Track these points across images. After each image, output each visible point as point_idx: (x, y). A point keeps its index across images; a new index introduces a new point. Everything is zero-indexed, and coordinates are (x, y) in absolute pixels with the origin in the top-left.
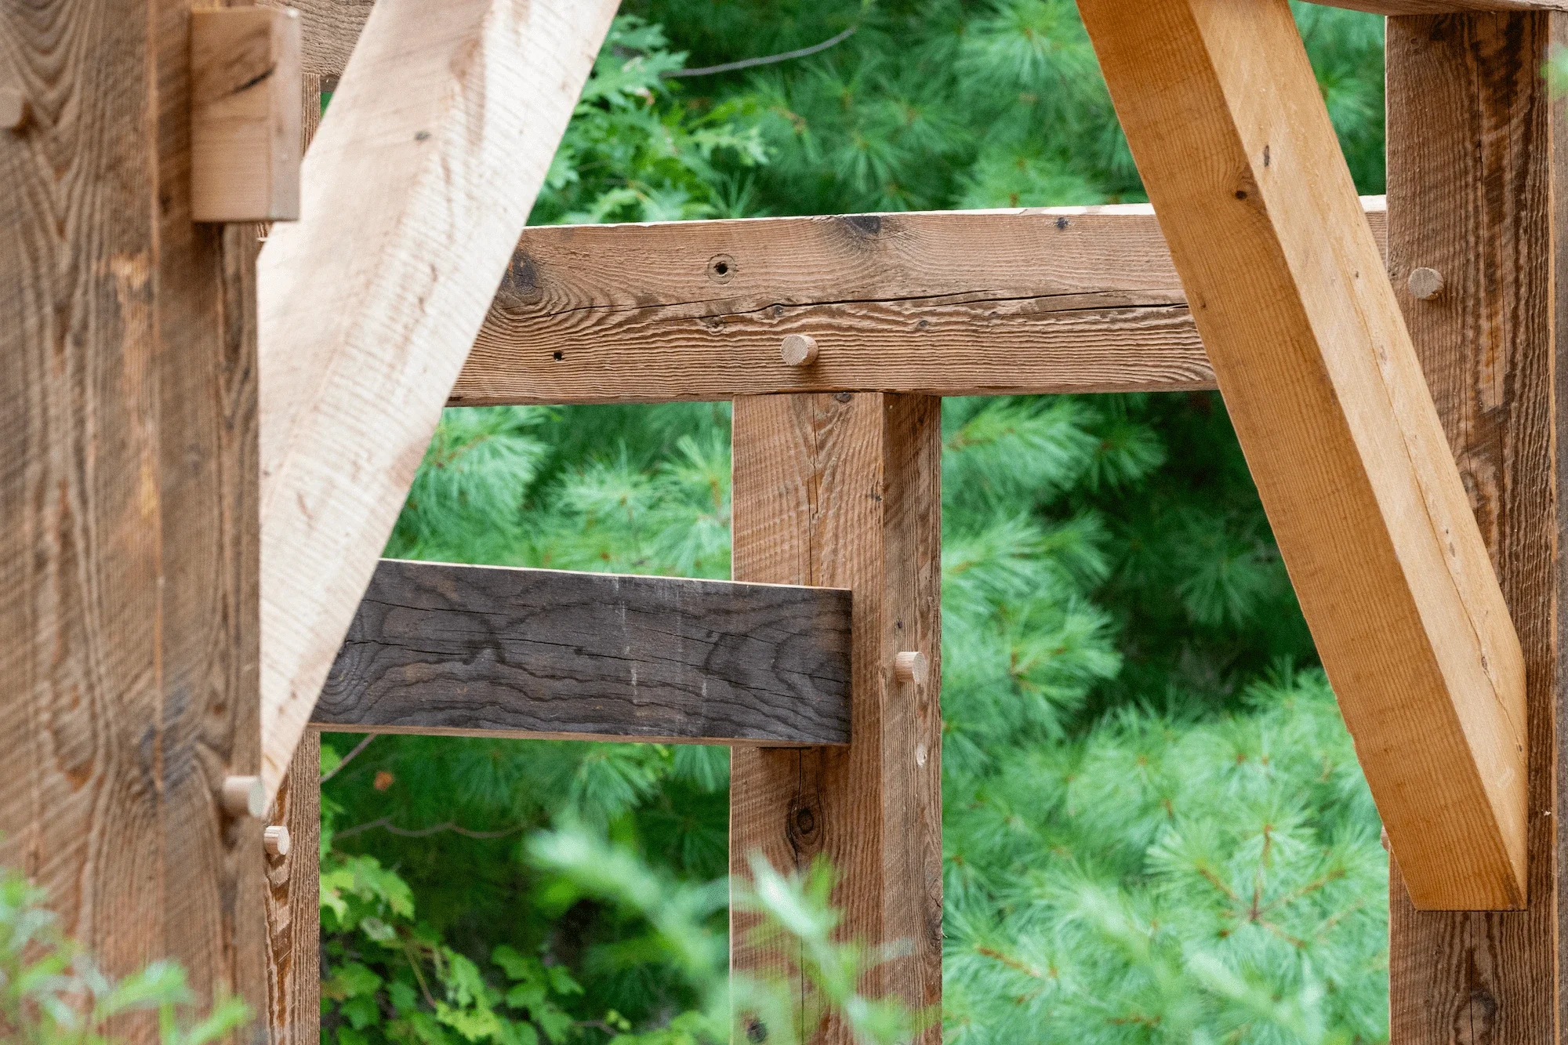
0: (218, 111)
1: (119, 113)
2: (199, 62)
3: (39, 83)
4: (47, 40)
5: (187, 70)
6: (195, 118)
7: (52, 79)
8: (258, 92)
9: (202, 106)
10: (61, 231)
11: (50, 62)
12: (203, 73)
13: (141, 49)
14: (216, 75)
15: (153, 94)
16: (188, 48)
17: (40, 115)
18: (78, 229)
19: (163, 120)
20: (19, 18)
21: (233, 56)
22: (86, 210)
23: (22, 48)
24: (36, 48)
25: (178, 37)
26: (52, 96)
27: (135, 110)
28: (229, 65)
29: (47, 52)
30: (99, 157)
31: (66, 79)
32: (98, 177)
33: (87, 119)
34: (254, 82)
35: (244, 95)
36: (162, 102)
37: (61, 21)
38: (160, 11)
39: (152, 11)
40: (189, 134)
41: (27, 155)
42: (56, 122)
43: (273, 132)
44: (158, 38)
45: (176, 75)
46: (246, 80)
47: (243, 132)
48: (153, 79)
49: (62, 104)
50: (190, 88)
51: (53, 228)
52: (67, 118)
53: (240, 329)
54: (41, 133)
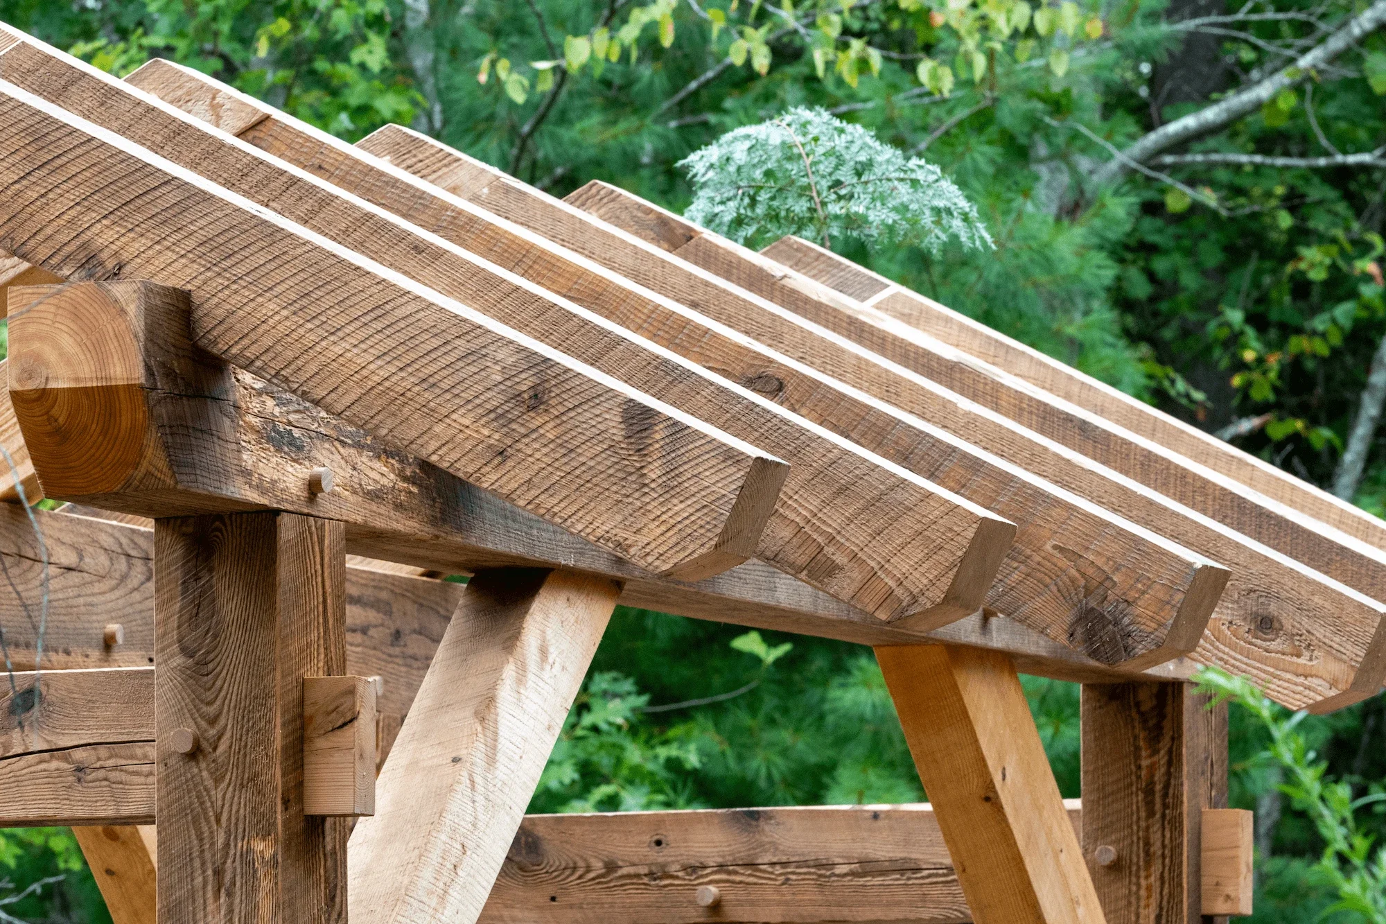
0: (321, 743)
1: (257, 744)
2: (309, 711)
3: (203, 724)
4: (209, 696)
5: (301, 716)
6: (306, 748)
7: (213, 721)
8: (348, 731)
9: (311, 739)
10: (218, 821)
11: (212, 710)
12: (311, 718)
13: (272, 702)
14: (319, 720)
15: (279, 731)
16: (302, 702)
17: (205, 745)
18: (230, 818)
19: (285, 749)
20: (191, 681)
21: (331, 707)
22: (235, 808)
23: (192, 700)
24: (202, 701)
25: (295, 695)
26: (212, 732)
27: (267, 742)
28: (329, 713)
29: (209, 704)
30: (244, 772)
31: (222, 721)
32: (242, 786)
33: (235, 747)
34: (345, 724)
35: (338, 732)
36: (284, 737)
37: (219, 683)
38: (284, 677)
39: (278, 677)
40: (302, 759)
41: (196, 770)
42: (215, 749)
43: (357, 757)
44: (282, 694)
45: (294, 720)
46: (340, 723)
47: (337, 757)
48: (279, 721)
49: (219, 738)
50: (303, 728)
51: (212, 819)
52: (222, 747)
53: (336, 886)
54: (205, 756)
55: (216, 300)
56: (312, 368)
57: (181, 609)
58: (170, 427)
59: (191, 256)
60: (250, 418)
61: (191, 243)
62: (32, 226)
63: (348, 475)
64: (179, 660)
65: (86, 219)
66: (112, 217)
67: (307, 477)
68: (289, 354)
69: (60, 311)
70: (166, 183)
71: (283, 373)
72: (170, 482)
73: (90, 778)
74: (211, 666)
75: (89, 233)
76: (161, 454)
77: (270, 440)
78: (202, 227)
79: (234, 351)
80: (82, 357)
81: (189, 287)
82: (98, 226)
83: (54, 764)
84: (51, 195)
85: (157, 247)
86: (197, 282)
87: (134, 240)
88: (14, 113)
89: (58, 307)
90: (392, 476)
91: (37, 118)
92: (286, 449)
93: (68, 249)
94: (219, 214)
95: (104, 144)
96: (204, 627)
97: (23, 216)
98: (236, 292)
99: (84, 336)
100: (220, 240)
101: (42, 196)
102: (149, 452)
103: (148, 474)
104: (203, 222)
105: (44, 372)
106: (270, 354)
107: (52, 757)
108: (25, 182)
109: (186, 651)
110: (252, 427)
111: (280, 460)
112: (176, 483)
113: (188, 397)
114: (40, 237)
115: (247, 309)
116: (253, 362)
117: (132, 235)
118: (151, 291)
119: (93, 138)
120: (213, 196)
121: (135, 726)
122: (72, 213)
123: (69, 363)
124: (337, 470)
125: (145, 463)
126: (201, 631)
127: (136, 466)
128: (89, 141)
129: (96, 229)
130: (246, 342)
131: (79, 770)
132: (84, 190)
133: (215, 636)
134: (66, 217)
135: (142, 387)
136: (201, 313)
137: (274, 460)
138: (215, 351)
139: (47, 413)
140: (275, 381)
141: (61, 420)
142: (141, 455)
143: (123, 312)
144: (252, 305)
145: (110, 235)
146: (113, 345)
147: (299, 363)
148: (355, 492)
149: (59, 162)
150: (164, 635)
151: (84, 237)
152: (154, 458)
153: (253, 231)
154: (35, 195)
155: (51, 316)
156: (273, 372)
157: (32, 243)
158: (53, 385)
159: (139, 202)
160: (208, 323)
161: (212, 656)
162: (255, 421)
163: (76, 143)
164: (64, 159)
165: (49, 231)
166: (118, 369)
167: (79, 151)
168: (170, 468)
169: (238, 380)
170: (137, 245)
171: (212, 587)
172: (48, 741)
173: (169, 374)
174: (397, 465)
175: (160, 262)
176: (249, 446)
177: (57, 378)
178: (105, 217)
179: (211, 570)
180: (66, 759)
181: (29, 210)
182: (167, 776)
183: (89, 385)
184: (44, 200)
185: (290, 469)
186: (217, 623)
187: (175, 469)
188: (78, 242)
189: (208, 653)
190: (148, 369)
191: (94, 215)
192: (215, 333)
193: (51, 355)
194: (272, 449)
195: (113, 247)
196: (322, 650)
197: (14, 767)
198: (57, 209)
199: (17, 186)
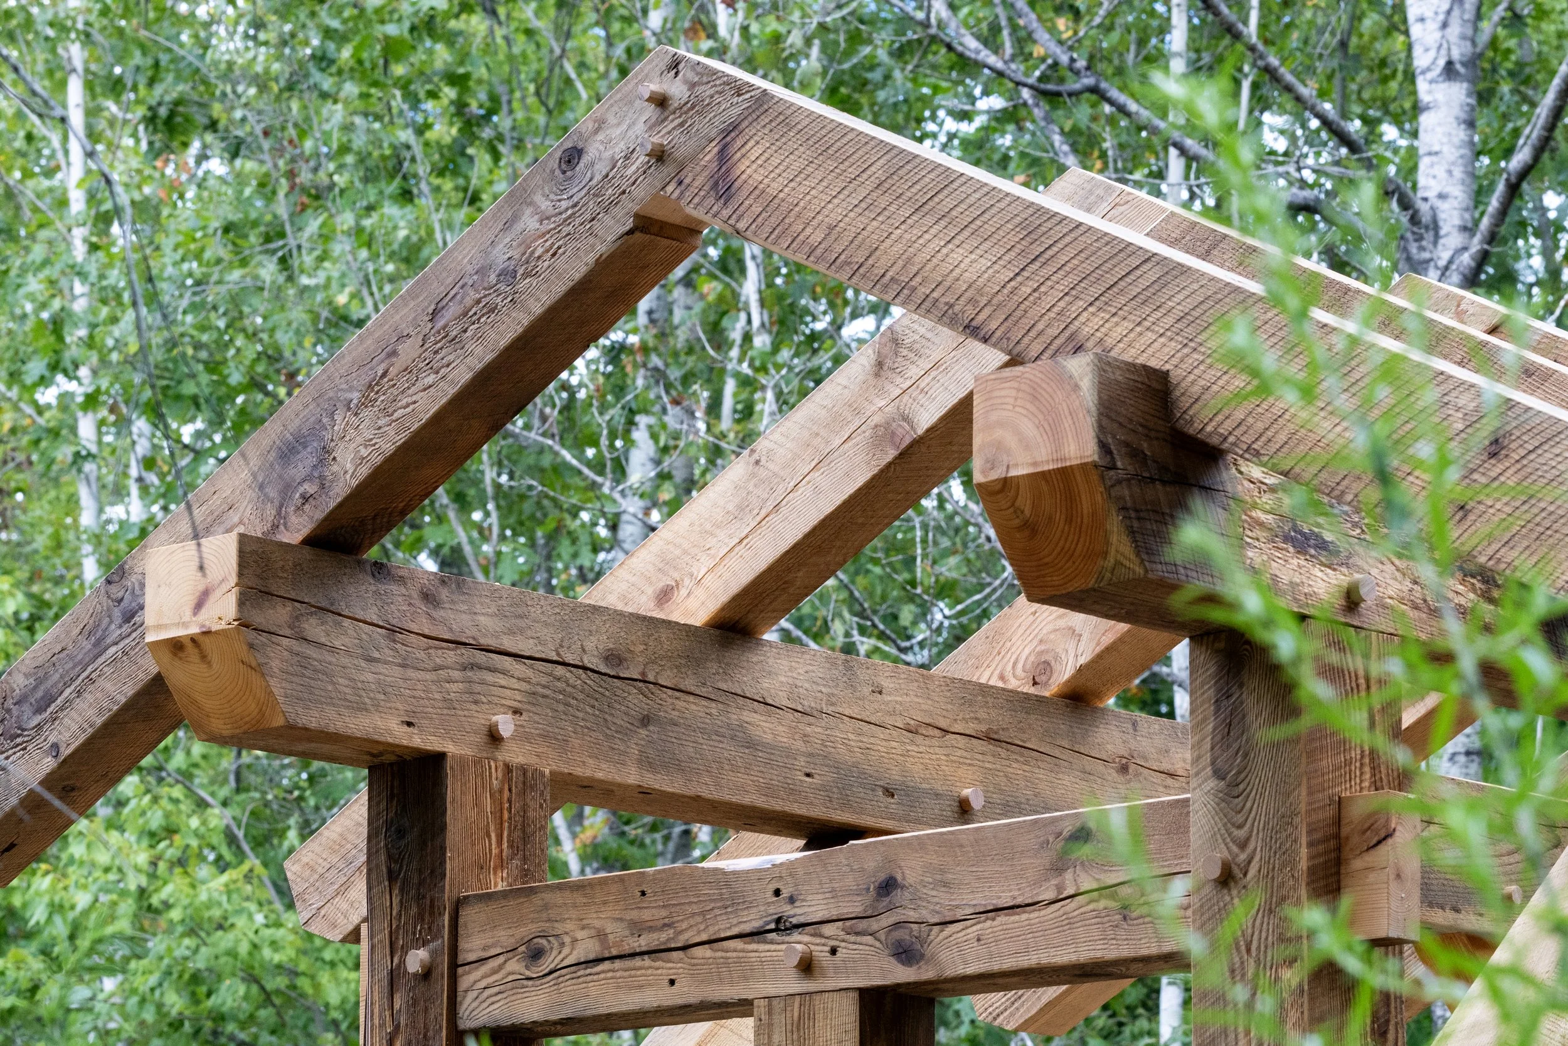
0: (1357, 864)
1: (1283, 866)
2: (1345, 831)
3: (1235, 849)
4: (1240, 818)
5: (1337, 836)
6: (1342, 871)
7: (1243, 846)
8: (1383, 849)
9: (1348, 860)
10: (1248, 951)
11: (1241, 833)
12: (1347, 838)
13: (1297, 820)
14: (1355, 840)
15: (1304, 851)
16: (1338, 821)
17: (1236, 871)
18: (1259, 947)
19: (1312, 871)
20: (1223, 805)
21: (1367, 825)
22: (1264, 935)
23: (1225, 825)
24: (1233, 825)
25: (1330, 812)
26: (1243, 857)
27: (1293, 863)
28: (1364, 832)
29: (1240, 827)
30: (1271, 897)
31: (1252, 845)
32: (1270, 910)
33: (1264, 871)
34: (1379, 842)
35: (1372, 852)
36: (1311, 858)
37: (1249, 804)
38: (1310, 793)
39: (1304, 792)
40: (1339, 881)
41: (1227, 898)
42: (1245, 875)
43: (1392, 877)
44: (1308, 812)
45: (1326, 840)
46: (1374, 841)
47: (1372, 877)
48: (1304, 840)
49: (1249, 862)
50: (1339, 849)
51: (1243, 948)
52: (1252, 872)
53: (1388, 1021)
54: (1236, 882)
55: (1192, 377)
56: (1282, 437)
57: (1214, 729)
58: (1136, 511)
59: (1169, 333)
60: (1258, 514)
61: (1169, 320)
62: (1026, 323)
63: (1405, 589)
64: (1212, 784)
65: (1074, 309)
66: (1097, 303)
67: (1345, 584)
68: (1260, 426)
69: (1020, 395)
70: (1148, 259)
71: (1255, 446)
72: (1140, 571)
73: (1134, 915)
74: (1242, 787)
75: (1076, 323)
76: (1125, 539)
77: (1287, 539)
78: (1179, 301)
79: (1209, 429)
80: (1040, 440)
81: (1167, 367)
82: (1085, 314)
83: (1102, 904)
84: (1043, 289)
85: (1138, 329)
86: (1174, 361)
87: (1117, 324)
88: (1010, 209)
89: (1018, 390)
90: (1472, 596)
91: (1030, 211)
92: (1312, 552)
93: (1058, 342)
94: (1195, 286)
95: (1090, 228)
96: (1236, 746)
97: (1018, 313)
98: (1211, 366)
99: (1041, 417)
100: (1195, 314)
101: (1035, 290)
102: (1114, 539)
103: (1118, 563)
104: (1181, 297)
105: (1005, 458)
106: (1243, 428)
107: (1101, 896)
108: (1019, 279)
109: (1219, 774)
110: (1261, 524)
111: (1303, 563)
112: (1146, 571)
113: (1164, 483)
114: (1033, 334)
115: (1221, 383)
116: (1225, 439)
117: (1115, 319)
118: (1109, 364)
119: (1081, 224)
120: (1189, 268)
121: (1175, 857)
122: (1062, 304)
123: (1027, 447)
124: (1391, 582)
125: (1113, 552)
126: (1232, 751)
127: (1105, 554)
128: (1077, 227)
129: (1082, 319)
130: (1220, 417)
131: (1125, 907)
132: (1073, 279)
133: (1246, 755)
134: (1056, 309)
135: (1095, 465)
136: (1178, 393)
137: (1295, 561)
138: (1191, 431)
139: (1013, 505)
140: (1247, 456)
141: (1027, 512)
142: (1108, 543)
143: (1076, 387)
144: (1225, 378)
145: (1096, 322)
146: (1067, 423)
147: (1269, 433)
148: (1416, 607)
149: (1050, 253)
150: (1199, 758)
151: (1072, 328)
152: (1120, 546)
153: (1227, 300)
154: (1029, 291)
155: (1011, 401)
156: (1245, 447)
157: (1026, 340)
158: (1013, 473)
159: (1122, 284)
160: (1185, 402)
161: (1243, 776)
162: (1268, 519)
163: (1065, 231)
164: (1055, 249)
165: (1040, 326)
166: (1072, 448)
167: (1068, 239)
168: (1138, 554)
169: (1241, 473)
170: (1119, 329)
171: (1242, 703)
172: (1098, 880)
173: (1135, 454)
174: (1478, 585)
175: (1140, 345)
176: (1257, 544)
177: (1016, 465)
178: (1091, 304)
179: (1241, 686)
180: (1113, 897)
181: (1023, 307)
182: (1202, 906)
183: (1046, 468)
184: (1036, 295)
185: (1320, 574)
186: (1247, 741)
187: (1145, 557)
188: (1067, 333)
189: (1239, 773)
190: (1103, 446)
191: (1081, 303)
192: (1191, 412)
193: (1011, 441)
194: (1291, 549)
195: (1098, 334)
196: (1367, 769)
197: (1067, 909)
198: (1048, 301)
199: (1013, 283)
